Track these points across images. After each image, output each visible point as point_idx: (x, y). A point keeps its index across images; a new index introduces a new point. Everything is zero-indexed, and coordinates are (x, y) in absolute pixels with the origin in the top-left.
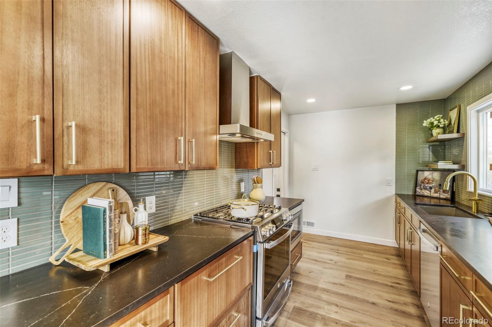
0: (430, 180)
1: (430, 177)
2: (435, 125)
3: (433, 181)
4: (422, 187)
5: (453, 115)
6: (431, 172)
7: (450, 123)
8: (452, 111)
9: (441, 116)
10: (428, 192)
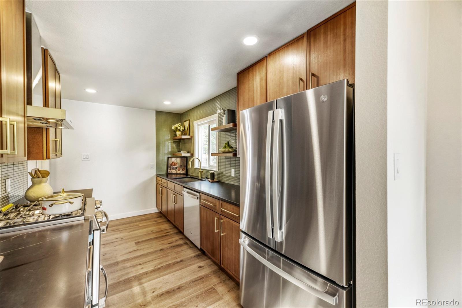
0: (175, 163)
1: (175, 161)
2: (178, 129)
3: (177, 164)
4: (171, 168)
5: (186, 124)
6: (176, 158)
7: (185, 129)
8: (185, 122)
9: (181, 124)
10: (174, 171)
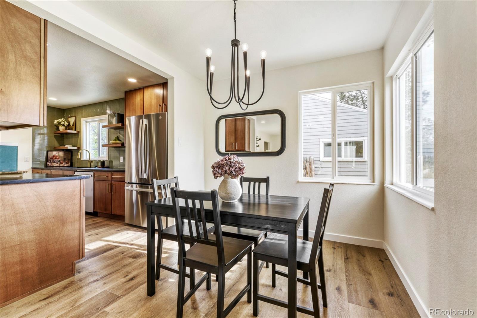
0: (57, 157)
1: (57, 155)
3: (59, 157)
4: (52, 161)
5: (72, 120)
6: (58, 152)
8: (70, 118)
9: (64, 119)
10: (56, 164)
